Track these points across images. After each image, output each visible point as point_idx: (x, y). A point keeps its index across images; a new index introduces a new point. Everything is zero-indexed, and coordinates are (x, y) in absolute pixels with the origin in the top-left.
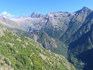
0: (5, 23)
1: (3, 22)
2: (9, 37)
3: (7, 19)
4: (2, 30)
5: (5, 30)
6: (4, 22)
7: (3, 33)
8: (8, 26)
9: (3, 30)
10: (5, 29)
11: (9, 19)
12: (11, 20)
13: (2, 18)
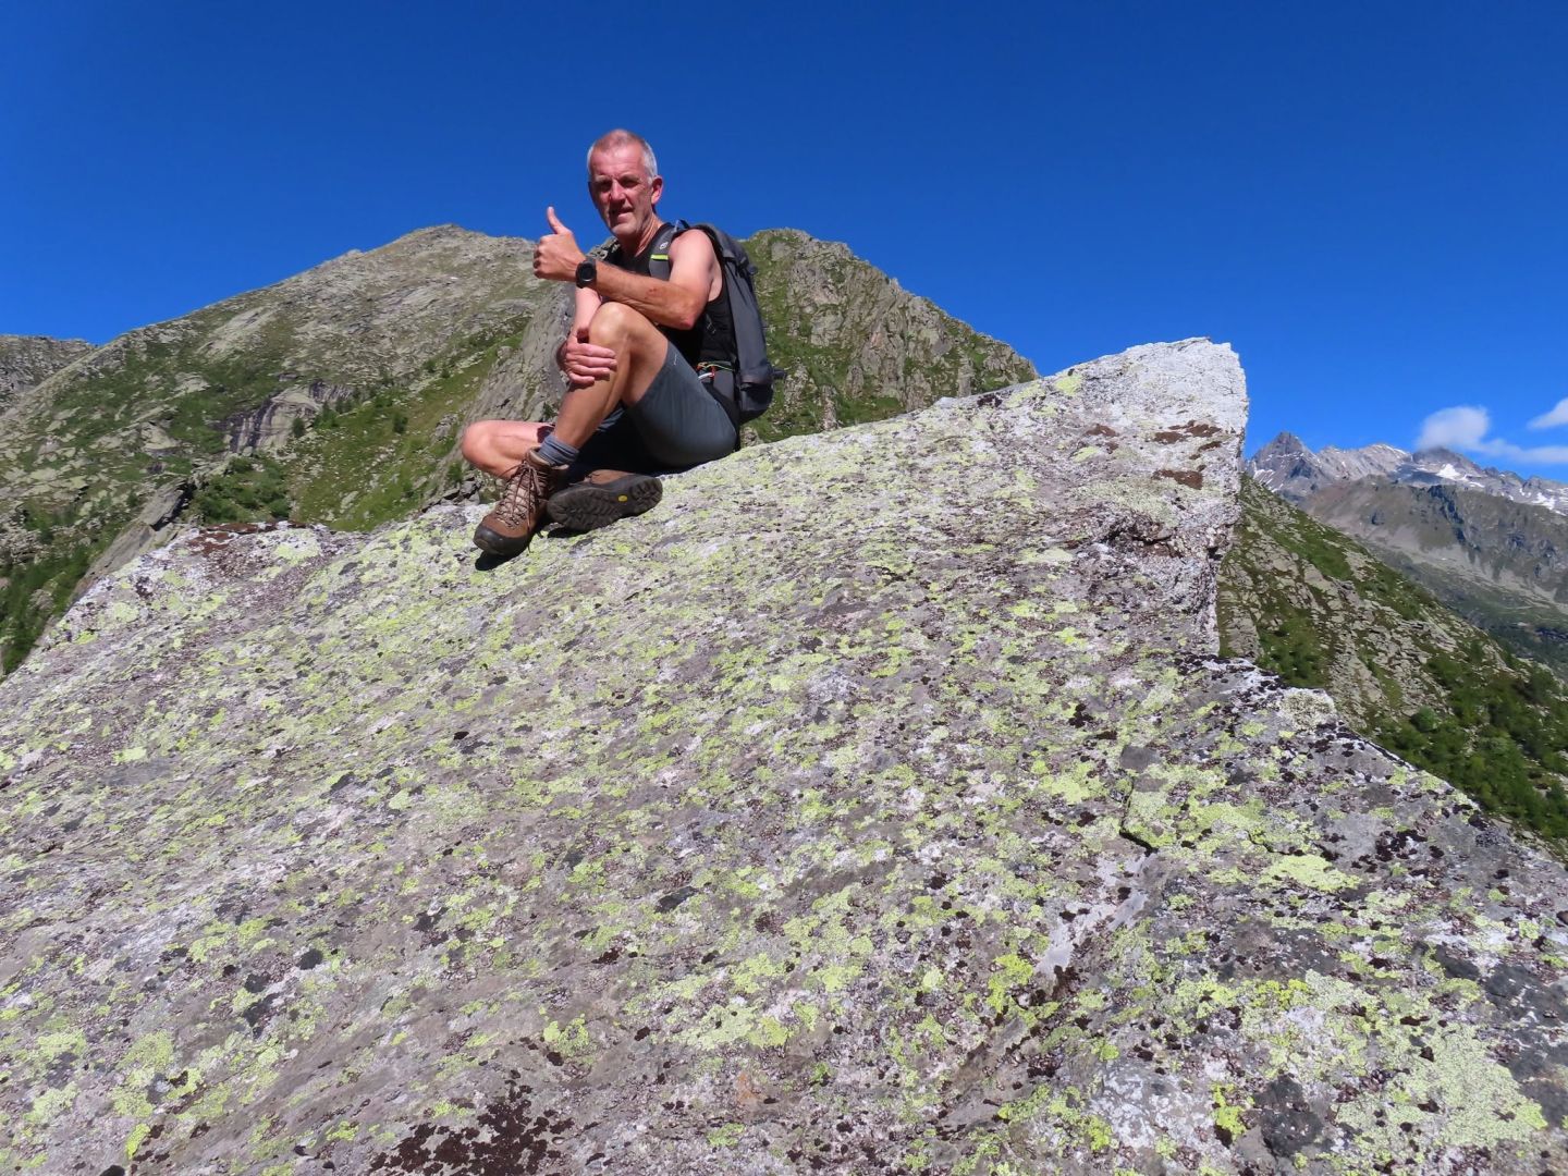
0: (1450, 559)
1: (1427, 543)
2: (1503, 741)
3: (1484, 497)
4: (1407, 643)
5: (1450, 647)
6: (1441, 542)
7: (1415, 687)
8: (1497, 594)
9: (1422, 639)
10: (1446, 636)
11: (1520, 494)
12: (1550, 504)
13: (1418, 494)
